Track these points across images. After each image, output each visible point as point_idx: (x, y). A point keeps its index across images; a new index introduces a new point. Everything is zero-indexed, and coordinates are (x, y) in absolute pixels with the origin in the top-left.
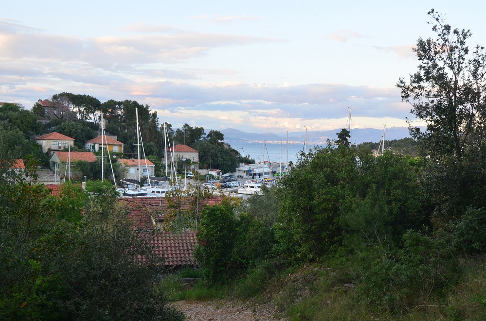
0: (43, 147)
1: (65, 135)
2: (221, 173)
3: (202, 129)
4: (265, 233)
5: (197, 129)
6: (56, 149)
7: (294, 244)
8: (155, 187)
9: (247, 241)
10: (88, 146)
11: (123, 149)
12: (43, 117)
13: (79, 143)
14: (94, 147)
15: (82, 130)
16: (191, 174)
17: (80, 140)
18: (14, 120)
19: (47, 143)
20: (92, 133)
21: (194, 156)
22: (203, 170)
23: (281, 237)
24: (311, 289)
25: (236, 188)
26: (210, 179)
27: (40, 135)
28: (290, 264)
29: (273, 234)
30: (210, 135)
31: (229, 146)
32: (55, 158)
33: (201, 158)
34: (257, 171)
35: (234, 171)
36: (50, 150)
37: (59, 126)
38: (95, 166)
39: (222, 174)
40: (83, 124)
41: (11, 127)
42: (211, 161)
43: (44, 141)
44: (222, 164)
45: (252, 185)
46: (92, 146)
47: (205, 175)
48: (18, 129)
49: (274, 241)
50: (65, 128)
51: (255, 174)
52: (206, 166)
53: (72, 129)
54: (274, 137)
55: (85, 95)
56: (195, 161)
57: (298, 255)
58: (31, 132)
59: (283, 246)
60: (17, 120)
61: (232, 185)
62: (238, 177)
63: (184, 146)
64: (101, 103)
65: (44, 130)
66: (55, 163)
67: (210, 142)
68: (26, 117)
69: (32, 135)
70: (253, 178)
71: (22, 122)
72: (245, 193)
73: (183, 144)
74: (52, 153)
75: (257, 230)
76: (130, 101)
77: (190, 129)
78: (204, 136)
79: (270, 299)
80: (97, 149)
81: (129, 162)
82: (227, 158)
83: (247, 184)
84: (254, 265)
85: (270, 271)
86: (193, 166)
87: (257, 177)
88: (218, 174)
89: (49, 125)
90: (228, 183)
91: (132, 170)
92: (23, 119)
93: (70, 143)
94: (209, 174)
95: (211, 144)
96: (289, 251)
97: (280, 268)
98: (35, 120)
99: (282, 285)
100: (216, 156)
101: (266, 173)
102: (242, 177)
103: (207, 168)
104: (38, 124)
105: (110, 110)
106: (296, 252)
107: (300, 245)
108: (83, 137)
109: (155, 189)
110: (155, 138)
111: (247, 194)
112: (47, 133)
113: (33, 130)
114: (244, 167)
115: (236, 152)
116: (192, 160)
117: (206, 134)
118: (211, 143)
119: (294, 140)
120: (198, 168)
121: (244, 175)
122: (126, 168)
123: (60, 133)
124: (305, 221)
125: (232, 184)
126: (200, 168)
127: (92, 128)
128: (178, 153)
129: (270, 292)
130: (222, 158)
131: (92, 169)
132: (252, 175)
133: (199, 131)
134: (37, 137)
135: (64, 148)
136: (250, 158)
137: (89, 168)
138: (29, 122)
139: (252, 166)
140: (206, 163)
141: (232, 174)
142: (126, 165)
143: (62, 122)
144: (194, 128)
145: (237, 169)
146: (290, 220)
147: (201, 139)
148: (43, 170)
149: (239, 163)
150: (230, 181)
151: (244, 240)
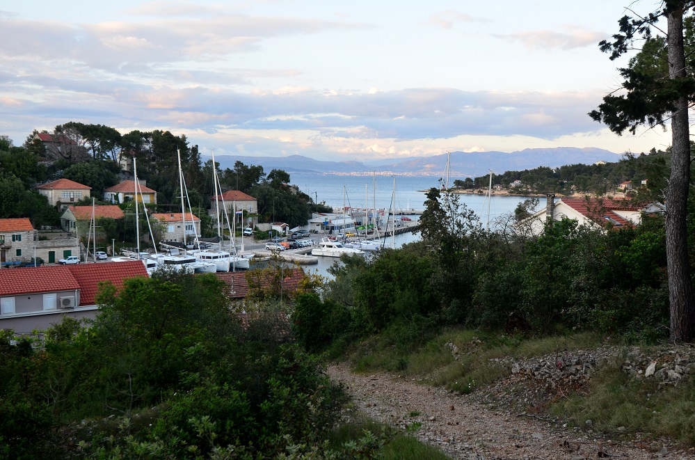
0: (50, 200)
1: (77, 181)
2: (288, 228)
3: (260, 168)
4: (344, 314)
5: (253, 168)
6: (67, 201)
7: (364, 321)
8: (205, 251)
9: (331, 321)
10: (109, 195)
11: (155, 199)
12: (44, 156)
13: (98, 193)
14: (116, 198)
15: (99, 175)
16: (249, 231)
17: (97, 188)
18: (7, 164)
19: (54, 195)
20: (112, 177)
21: (251, 206)
22: (264, 224)
23: (356, 317)
24: (373, 350)
25: (309, 248)
26: (274, 236)
27: (43, 183)
28: (361, 336)
29: (350, 314)
30: (271, 176)
31: (297, 189)
32: (69, 215)
33: (260, 207)
34: (336, 223)
35: (305, 224)
36: (59, 203)
37: (67, 169)
38: (123, 223)
39: (290, 229)
40: (100, 166)
41: (4, 173)
42: (274, 212)
43: (50, 192)
44: (288, 216)
45: (330, 243)
46: (115, 196)
47: (268, 231)
48: (14, 176)
49: (351, 320)
50: (77, 172)
51: (333, 228)
52: (267, 218)
53: (87, 173)
54: (358, 166)
55: (99, 125)
56: (252, 212)
57: (367, 329)
58: (31, 179)
59: (357, 323)
60: (11, 162)
61: (304, 244)
62: (311, 231)
63: (237, 192)
64: (122, 135)
65: (48, 176)
66: (68, 221)
67: (272, 185)
68: (23, 159)
69: (33, 182)
70: (331, 233)
71: (18, 166)
72: (321, 254)
73: (235, 189)
74: (62, 207)
75: (338, 312)
76: (162, 132)
77: (244, 168)
78: (263, 177)
79: (348, 359)
80: (121, 200)
81: (166, 216)
82: (295, 207)
83: (323, 243)
84: (337, 338)
85: (348, 341)
86: (250, 220)
87: (336, 231)
88: (284, 229)
89: (53, 169)
90: (298, 241)
91: (171, 228)
92: (19, 161)
93: (85, 192)
94: (272, 230)
95: (273, 189)
96: (361, 327)
97: (355, 338)
98: (35, 163)
99: (356, 349)
100: (281, 205)
101: (348, 226)
102: (316, 232)
103: (269, 222)
104: (40, 167)
105: (134, 145)
106: (365, 327)
107: (368, 322)
108: (100, 184)
109: (205, 253)
110: (199, 183)
111: (323, 256)
112: (52, 179)
113: (33, 177)
114: (318, 218)
115: (307, 198)
116: (249, 211)
117: (265, 174)
118: (273, 187)
119: (388, 171)
120: (256, 221)
121: (318, 229)
122: (163, 225)
123: (70, 179)
124: (370, 307)
125: (303, 242)
126: (260, 222)
127: (112, 171)
128: (230, 202)
129: (348, 355)
130: (289, 207)
131: (118, 228)
132: (329, 229)
133: (256, 172)
134: (38, 185)
135: (79, 200)
136: (326, 205)
137: (115, 227)
138: (27, 165)
139: (329, 217)
140: (268, 215)
141: (302, 228)
142: (163, 221)
143: (71, 164)
144: (249, 167)
145: (309, 221)
146: (361, 305)
147: (259, 183)
148: (54, 231)
149: (311, 213)
150: (300, 238)
151: (329, 319)
